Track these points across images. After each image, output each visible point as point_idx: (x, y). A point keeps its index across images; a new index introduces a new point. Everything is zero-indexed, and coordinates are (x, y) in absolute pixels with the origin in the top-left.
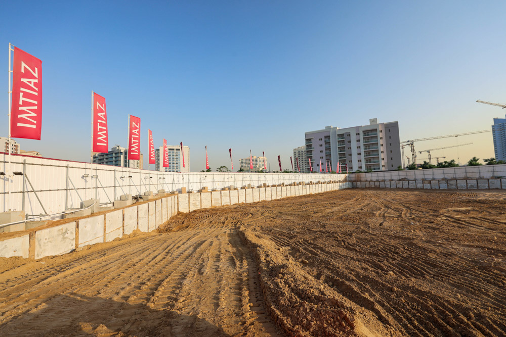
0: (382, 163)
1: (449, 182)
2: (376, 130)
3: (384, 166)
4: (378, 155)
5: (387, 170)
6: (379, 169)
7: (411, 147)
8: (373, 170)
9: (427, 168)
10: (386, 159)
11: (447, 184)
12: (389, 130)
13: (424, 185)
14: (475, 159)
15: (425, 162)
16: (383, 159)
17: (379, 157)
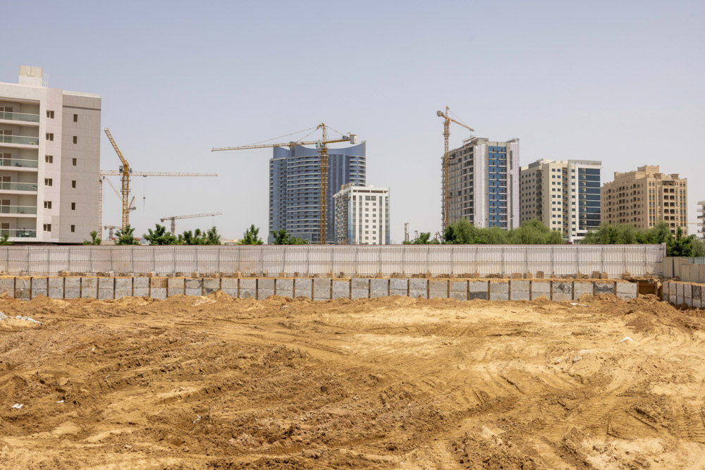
0: (42, 216)
1: (206, 285)
2: (35, 106)
3: (47, 227)
4: (35, 188)
5: (57, 241)
6: (33, 234)
7: (123, 181)
8: (11, 239)
9: (161, 242)
10: (56, 205)
11: (200, 290)
12: (75, 116)
13: (152, 290)
14: (254, 231)
15: (158, 227)
16: (48, 205)
17: (36, 196)
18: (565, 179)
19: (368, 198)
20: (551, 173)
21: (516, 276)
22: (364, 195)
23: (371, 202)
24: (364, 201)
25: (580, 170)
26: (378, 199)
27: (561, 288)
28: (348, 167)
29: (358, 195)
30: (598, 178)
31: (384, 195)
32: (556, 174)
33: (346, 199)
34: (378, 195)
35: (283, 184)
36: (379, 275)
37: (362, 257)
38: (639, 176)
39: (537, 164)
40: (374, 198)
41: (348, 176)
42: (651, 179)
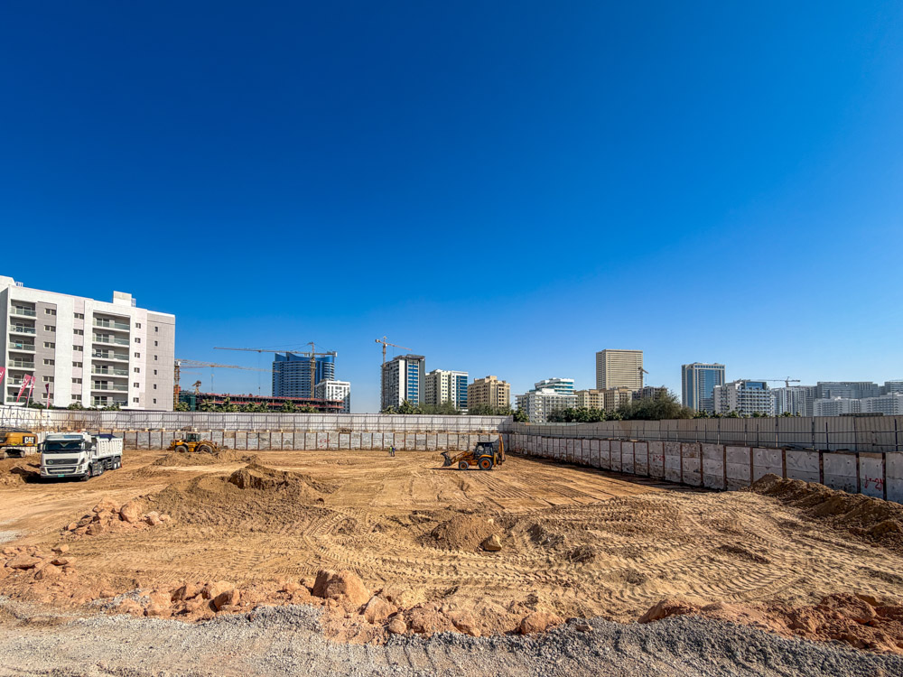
0: (133, 393)
1: (261, 436)
2: (127, 320)
3: (136, 400)
5: (142, 408)
6: (126, 404)
10: (142, 385)
16: (137, 385)
17: (127, 379)
18: (449, 382)
19: (337, 388)
20: (442, 378)
21: (440, 431)
22: (334, 386)
23: (339, 391)
24: (334, 390)
25: (457, 377)
26: (343, 389)
27: (463, 437)
28: (323, 369)
29: (331, 386)
30: (466, 381)
31: (346, 387)
32: (445, 378)
33: (323, 388)
34: (343, 387)
35: (282, 377)
36: (366, 431)
37: (355, 420)
38: (487, 381)
39: (434, 372)
40: (341, 388)
41: (323, 374)
42: (493, 383)
